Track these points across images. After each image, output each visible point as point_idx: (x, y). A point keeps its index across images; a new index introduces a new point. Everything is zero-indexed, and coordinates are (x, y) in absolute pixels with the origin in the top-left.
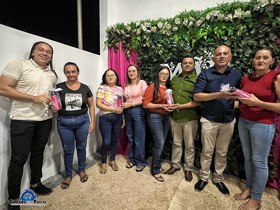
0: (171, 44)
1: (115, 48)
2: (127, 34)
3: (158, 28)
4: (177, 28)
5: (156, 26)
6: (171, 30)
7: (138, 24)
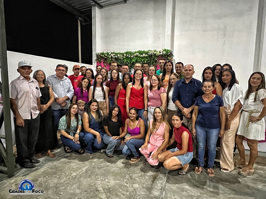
0: (123, 63)
1: (100, 62)
2: (105, 57)
3: (118, 56)
4: (125, 57)
5: (117, 55)
6: (123, 57)
7: (110, 54)
